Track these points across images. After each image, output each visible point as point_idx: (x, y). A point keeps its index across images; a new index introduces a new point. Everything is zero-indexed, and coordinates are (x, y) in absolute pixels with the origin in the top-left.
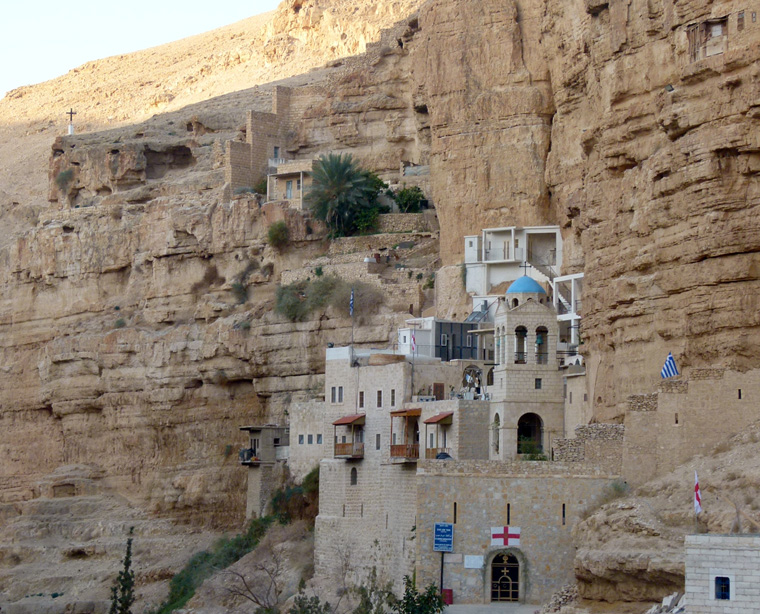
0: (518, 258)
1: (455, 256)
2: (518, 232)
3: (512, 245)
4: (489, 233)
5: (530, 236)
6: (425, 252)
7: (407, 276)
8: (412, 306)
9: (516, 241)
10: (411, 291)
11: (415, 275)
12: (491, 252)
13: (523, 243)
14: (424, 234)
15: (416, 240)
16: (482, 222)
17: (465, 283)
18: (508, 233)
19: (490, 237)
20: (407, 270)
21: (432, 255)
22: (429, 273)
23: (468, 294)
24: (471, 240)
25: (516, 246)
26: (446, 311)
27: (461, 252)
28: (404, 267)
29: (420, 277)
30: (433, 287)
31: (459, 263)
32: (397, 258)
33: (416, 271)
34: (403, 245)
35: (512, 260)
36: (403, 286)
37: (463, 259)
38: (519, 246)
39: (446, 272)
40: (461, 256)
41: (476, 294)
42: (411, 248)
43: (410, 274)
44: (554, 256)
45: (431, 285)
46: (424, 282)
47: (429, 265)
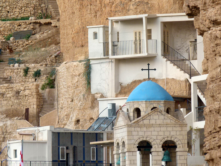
0: (152, 52)
1: (77, 50)
2: (151, 20)
3: (144, 36)
4: (117, 22)
5: (166, 25)
6: (44, 43)
7: (22, 73)
8: (27, 110)
9: (149, 32)
10: (27, 92)
11: (31, 72)
12: (120, 44)
13: (157, 34)
14: (43, 21)
15: (33, 29)
16: (108, 9)
17: (89, 83)
18: (139, 21)
19: (118, 27)
20: (22, 66)
21: (53, 47)
22: (49, 69)
23: (93, 96)
24: (96, 30)
25: (149, 37)
26: (68, 116)
27: (84, 45)
28: (19, 62)
29: (37, 74)
30: (53, 87)
31: (82, 58)
32: (11, 51)
33: (33, 67)
34: (18, 35)
35: (144, 54)
36: (17, 86)
37: (86, 53)
38: (153, 37)
39: (68, 68)
40: (84, 49)
41: (102, 96)
42: (28, 38)
43: (26, 71)
44: (195, 49)
45: (51, 84)
46: (43, 80)
47: (49, 59)
